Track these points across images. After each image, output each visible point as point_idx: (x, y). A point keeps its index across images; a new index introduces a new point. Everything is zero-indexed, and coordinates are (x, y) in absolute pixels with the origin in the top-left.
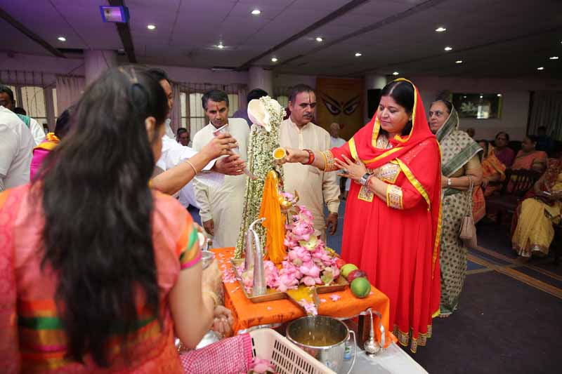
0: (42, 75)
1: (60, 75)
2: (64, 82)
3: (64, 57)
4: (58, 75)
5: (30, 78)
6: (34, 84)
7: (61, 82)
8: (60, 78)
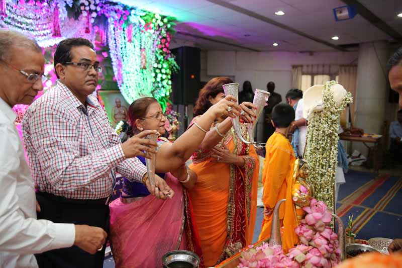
0: (330, 66)
1: (343, 66)
2: (345, 71)
3: (347, 51)
4: (341, 66)
5: (321, 69)
6: (323, 74)
7: (343, 71)
8: (343, 68)
